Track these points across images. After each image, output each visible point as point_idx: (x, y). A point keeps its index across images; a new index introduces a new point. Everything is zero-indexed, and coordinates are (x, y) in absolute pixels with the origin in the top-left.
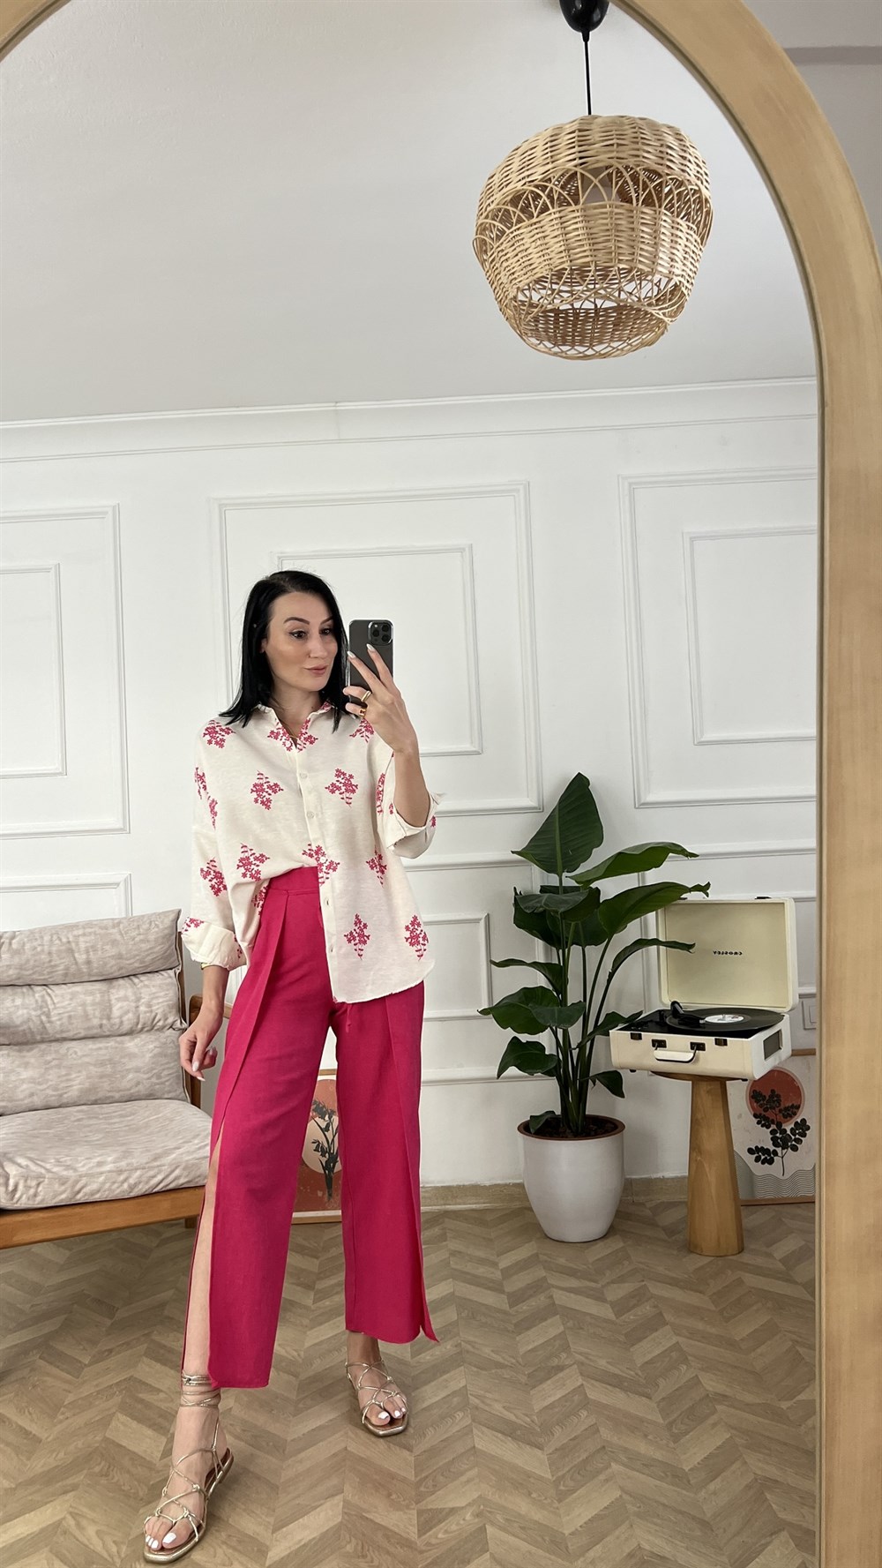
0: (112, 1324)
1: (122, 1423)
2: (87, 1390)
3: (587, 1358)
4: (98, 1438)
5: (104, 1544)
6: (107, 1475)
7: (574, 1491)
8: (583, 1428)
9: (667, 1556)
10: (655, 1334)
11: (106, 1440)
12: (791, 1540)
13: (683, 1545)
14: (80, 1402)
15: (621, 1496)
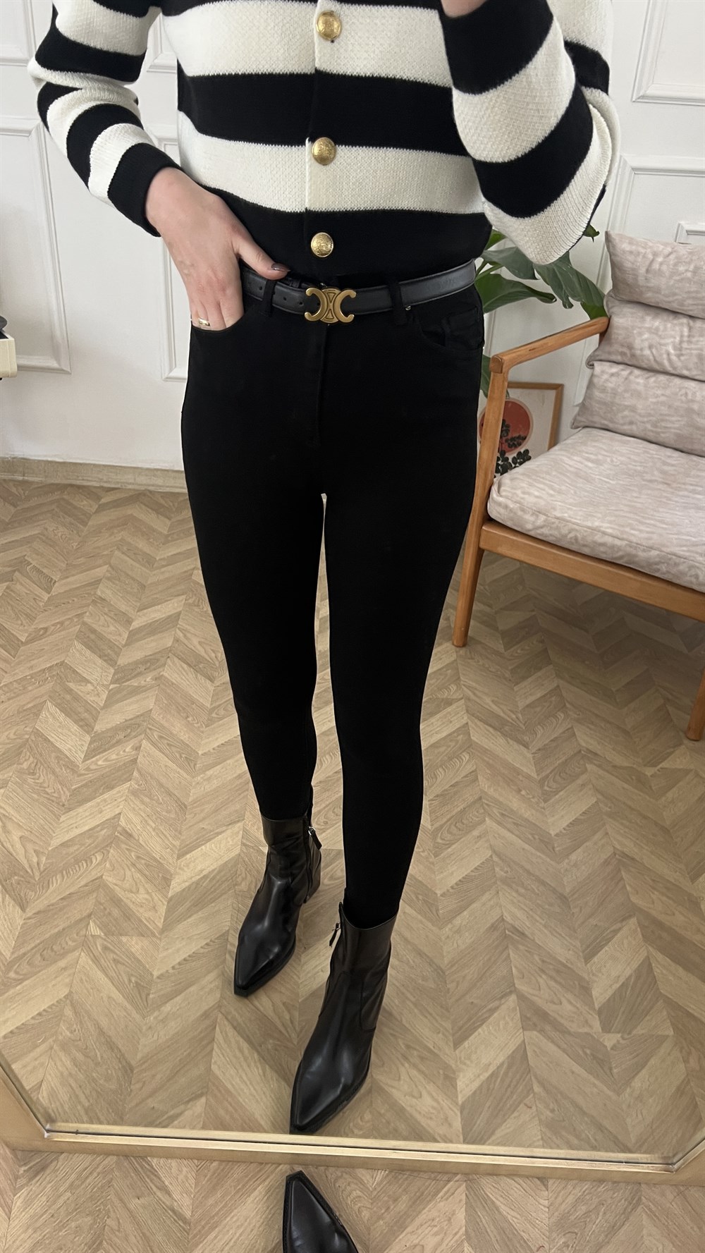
0: (49, 598)
1: (51, 714)
2: (22, 672)
3: (474, 694)
4: (27, 729)
5: (26, 851)
6: (33, 774)
7: (450, 845)
8: (464, 774)
9: (526, 933)
10: (539, 674)
11: (38, 733)
12: (638, 929)
13: (542, 922)
14: (15, 683)
15: (491, 856)
